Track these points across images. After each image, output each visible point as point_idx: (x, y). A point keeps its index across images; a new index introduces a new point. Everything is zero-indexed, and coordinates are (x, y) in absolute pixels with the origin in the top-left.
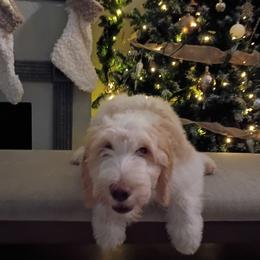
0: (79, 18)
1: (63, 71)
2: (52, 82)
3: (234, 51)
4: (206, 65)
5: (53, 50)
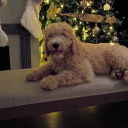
0: (33, 2)
1: (27, 28)
2: (19, 35)
3: (108, 16)
4: (95, 23)
5: (21, 18)
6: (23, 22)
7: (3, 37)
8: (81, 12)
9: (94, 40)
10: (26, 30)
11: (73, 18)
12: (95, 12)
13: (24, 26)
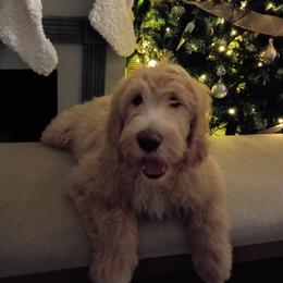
4: (270, 37)
5: (92, 7)
6: (95, 18)
7: (47, 53)
8: (240, 5)
9: (259, 76)
10: (101, 37)
11: (217, 17)
12: (276, 9)
13: (97, 27)
